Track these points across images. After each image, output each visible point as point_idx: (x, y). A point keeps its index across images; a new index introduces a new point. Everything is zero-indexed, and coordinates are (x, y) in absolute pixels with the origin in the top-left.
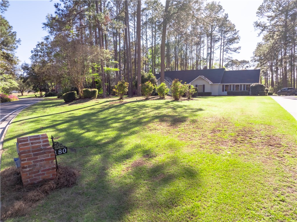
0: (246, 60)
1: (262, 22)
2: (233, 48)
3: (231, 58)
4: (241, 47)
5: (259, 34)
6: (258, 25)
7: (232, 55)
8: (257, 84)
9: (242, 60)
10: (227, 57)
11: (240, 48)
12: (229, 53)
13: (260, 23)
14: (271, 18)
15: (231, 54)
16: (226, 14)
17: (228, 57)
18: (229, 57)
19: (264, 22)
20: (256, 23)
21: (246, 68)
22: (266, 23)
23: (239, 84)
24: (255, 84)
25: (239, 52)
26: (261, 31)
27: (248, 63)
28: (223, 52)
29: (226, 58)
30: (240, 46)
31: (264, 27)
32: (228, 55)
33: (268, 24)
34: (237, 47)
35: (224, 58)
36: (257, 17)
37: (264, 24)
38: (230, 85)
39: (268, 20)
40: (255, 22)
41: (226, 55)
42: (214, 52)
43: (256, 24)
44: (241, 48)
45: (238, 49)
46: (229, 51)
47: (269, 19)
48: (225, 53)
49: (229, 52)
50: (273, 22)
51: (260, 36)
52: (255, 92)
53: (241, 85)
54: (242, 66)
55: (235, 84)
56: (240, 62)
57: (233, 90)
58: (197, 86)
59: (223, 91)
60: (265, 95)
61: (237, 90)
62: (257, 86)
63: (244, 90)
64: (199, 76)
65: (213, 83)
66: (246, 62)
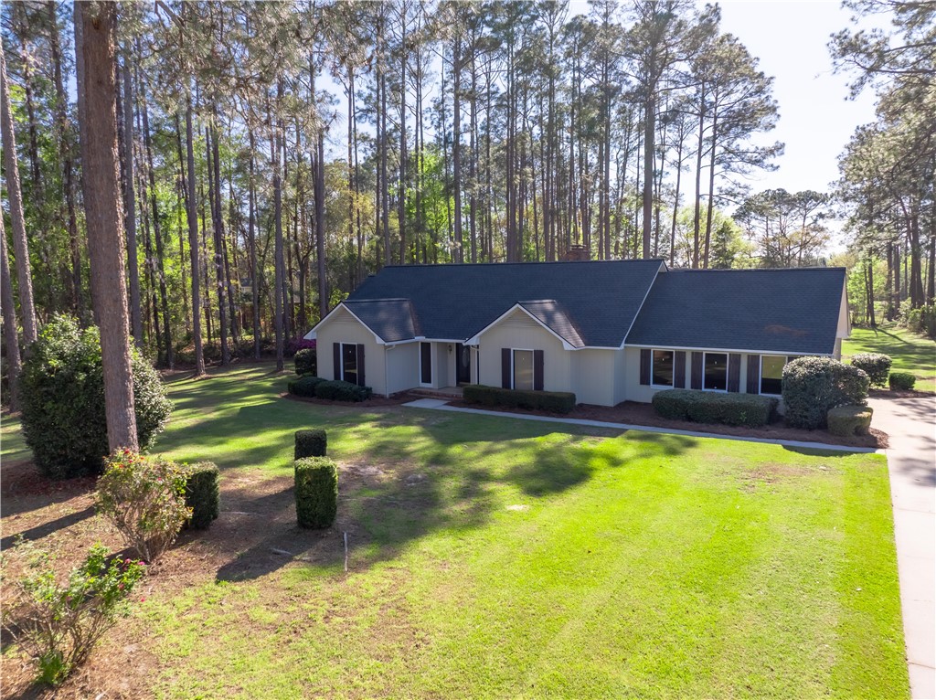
0: (819, 192)
1: (868, 32)
2: (752, 149)
3: (742, 191)
4: (783, 145)
5: (852, 88)
6: (848, 46)
7: (746, 176)
8: (824, 359)
9: (803, 190)
10: (726, 185)
11: (778, 149)
12: (734, 171)
13: (860, 37)
14: (910, 14)
15: (744, 172)
16: (713, 4)
17: (733, 187)
18: (738, 185)
19: (877, 33)
20: (841, 37)
21: (816, 221)
22: (886, 35)
23: (727, 351)
24: (810, 359)
25: (775, 165)
26: (861, 72)
27: (823, 201)
28: (712, 166)
29: (723, 189)
30: (781, 142)
31: (879, 58)
32: (732, 176)
33: (897, 42)
34: (770, 144)
35: (716, 192)
36: (846, 8)
37: (878, 44)
38: (681, 355)
39: (897, 23)
40: (837, 34)
41: (724, 177)
42: (683, 164)
43: (841, 43)
44: (786, 147)
45: (772, 152)
46: (737, 163)
47: (904, 19)
48: (718, 168)
49: (734, 165)
50: (919, 35)
51: (857, 97)
52: (807, 410)
53: (736, 358)
54: (802, 211)
55: (706, 350)
56: (794, 200)
57: (696, 384)
58: (506, 353)
59: (644, 380)
60: (864, 440)
61: (715, 381)
62: (818, 375)
63: (752, 388)
64: (518, 305)
65: (586, 345)
66: (817, 199)
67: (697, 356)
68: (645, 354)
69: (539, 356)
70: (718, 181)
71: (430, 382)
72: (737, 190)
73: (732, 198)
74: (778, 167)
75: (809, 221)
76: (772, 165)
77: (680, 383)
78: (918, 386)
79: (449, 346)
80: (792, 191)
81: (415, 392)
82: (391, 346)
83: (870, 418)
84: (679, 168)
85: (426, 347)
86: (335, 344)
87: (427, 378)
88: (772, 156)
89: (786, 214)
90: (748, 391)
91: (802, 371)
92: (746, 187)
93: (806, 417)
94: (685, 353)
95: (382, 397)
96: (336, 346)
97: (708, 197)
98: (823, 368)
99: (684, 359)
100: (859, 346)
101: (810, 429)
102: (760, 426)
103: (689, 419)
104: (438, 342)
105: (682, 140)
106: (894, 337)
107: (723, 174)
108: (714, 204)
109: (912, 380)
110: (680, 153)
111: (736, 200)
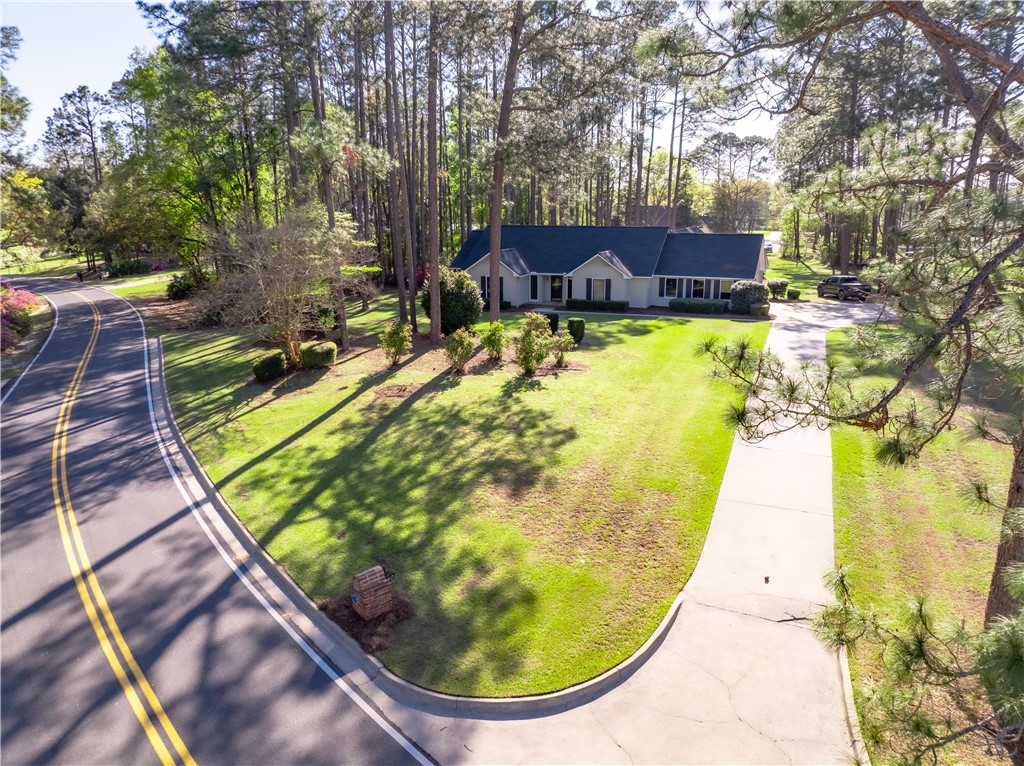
0: (763, 137)
8: (750, 281)
9: (750, 135)
21: (760, 163)
23: (704, 278)
24: (743, 281)
27: (766, 145)
38: (681, 281)
42: (656, 124)
52: (741, 305)
53: (709, 282)
54: (749, 153)
55: (694, 278)
56: (742, 144)
57: (688, 296)
58: (589, 281)
59: (661, 294)
60: (764, 316)
61: (698, 294)
62: (746, 289)
63: (716, 296)
64: (596, 254)
65: (634, 275)
66: (761, 144)
67: (689, 281)
68: (662, 280)
69: (608, 282)
71: (536, 298)
75: (754, 163)
77: (680, 295)
78: (801, 297)
79: (547, 277)
80: (741, 136)
81: (529, 304)
82: (521, 278)
83: (769, 308)
84: (653, 127)
85: (534, 279)
87: (534, 296)
89: (735, 156)
90: (715, 297)
91: (740, 287)
93: (741, 308)
94: (683, 279)
95: (514, 307)
96: (483, 278)
98: (749, 286)
99: (682, 283)
100: (781, 274)
101: (742, 314)
102: (721, 313)
103: (687, 312)
104: (543, 275)
106: (808, 267)
109: (799, 293)
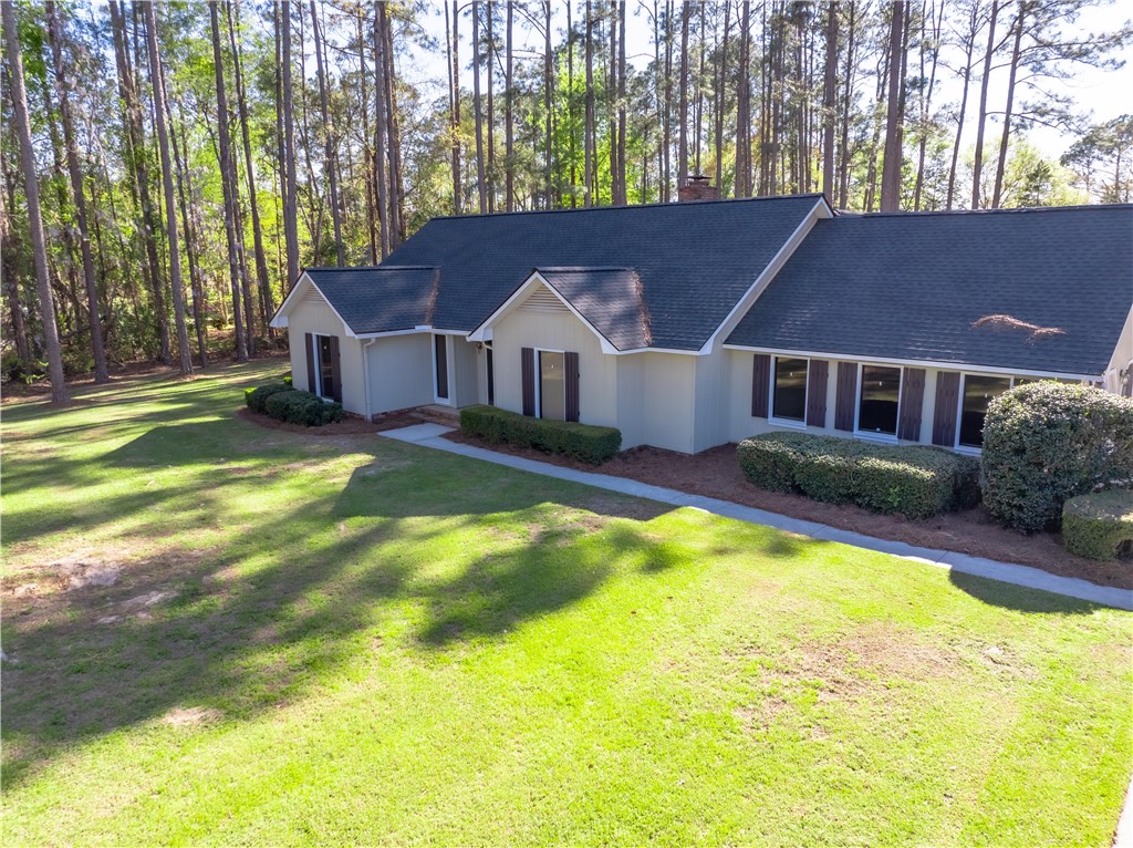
2: (1084, 38)
10: (1034, 98)
11: (1128, 35)
12: (1048, 74)
15: (1064, 74)
17: (1045, 101)
18: (1054, 97)
23: (900, 363)
24: (1046, 386)
25: (1119, 61)
28: (1014, 68)
29: (1029, 104)
32: (1044, 83)
34: (1114, 28)
35: (1016, 109)
38: (821, 368)
41: (1032, 86)
45: (1117, 40)
46: (1053, 61)
49: (1049, 65)
52: (1022, 494)
53: (918, 377)
55: (863, 360)
57: (843, 422)
58: (527, 353)
59: (759, 410)
61: (878, 416)
62: (1051, 425)
63: (942, 435)
64: (536, 274)
65: (652, 345)
67: (847, 370)
68: (761, 362)
69: (572, 360)
70: (1021, 92)
71: (445, 396)
72: (1052, 104)
73: (1038, 118)
74: (1123, 63)
76: (1113, 62)
77: (817, 420)
81: (422, 412)
82: (369, 340)
84: (967, 79)
85: (440, 340)
86: (307, 334)
87: (443, 393)
88: (1118, 47)
90: (937, 439)
91: (1022, 411)
92: (1068, 101)
93: (1020, 508)
94: (827, 362)
95: (361, 419)
96: (308, 337)
97: (1003, 118)
98: (1067, 409)
99: (826, 375)
102: (928, 517)
104: (455, 336)
105: (973, 35)
107: (1031, 80)
108: (1012, 128)
110: (970, 55)
111: (1044, 119)
